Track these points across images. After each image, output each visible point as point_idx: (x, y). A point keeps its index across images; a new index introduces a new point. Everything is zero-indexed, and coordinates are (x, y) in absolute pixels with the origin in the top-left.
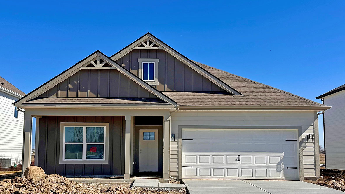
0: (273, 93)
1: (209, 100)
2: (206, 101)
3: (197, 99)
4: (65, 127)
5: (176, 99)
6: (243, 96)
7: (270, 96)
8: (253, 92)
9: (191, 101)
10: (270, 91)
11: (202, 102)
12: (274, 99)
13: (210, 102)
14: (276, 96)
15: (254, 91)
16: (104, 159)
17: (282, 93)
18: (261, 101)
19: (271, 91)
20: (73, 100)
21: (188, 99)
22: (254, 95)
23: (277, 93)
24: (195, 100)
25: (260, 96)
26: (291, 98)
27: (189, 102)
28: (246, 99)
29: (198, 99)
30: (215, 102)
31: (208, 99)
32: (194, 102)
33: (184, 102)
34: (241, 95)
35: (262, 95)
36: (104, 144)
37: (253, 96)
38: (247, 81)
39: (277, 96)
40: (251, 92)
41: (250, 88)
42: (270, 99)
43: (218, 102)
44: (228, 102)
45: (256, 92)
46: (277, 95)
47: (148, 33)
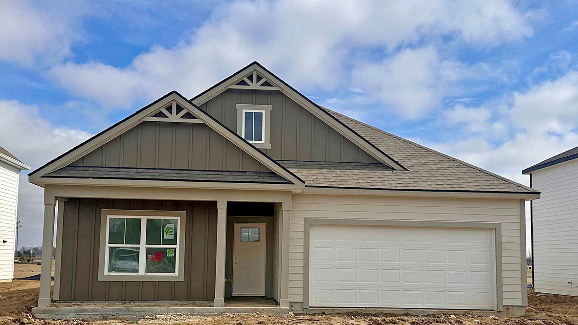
0: (456, 169)
1: (355, 178)
2: (350, 178)
3: (334, 175)
4: (109, 217)
5: (300, 174)
6: (408, 172)
7: (451, 173)
8: (424, 166)
9: (326, 178)
10: (451, 164)
11: (343, 181)
12: (458, 179)
13: (357, 181)
14: (460, 174)
15: (426, 163)
16: (177, 273)
17: (470, 169)
18: (438, 181)
19: (453, 164)
20: (130, 173)
21: (320, 175)
22: (425, 170)
23: (463, 169)
24: (332, 178)
25: (435, 173)
26: (485, 177)
27: (323, 180)
28: (414, 178)
29: (337, 175)
30: (364, 181)
31: (353, 176)
32: (331, 180)
33: (315, 180)
34: (406, 169)
35: (438, 171)
36: (177, 247)
37: (424, 173)
38: (413, 146)
39: (462, 174)
40: (421, 166)
41: (418, 159)
42: (452, 178)
43: (370, 182)
44: (386, 182)
45: (429, 166)
46: (461, 171)
47: (255, 63)
